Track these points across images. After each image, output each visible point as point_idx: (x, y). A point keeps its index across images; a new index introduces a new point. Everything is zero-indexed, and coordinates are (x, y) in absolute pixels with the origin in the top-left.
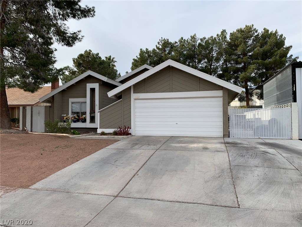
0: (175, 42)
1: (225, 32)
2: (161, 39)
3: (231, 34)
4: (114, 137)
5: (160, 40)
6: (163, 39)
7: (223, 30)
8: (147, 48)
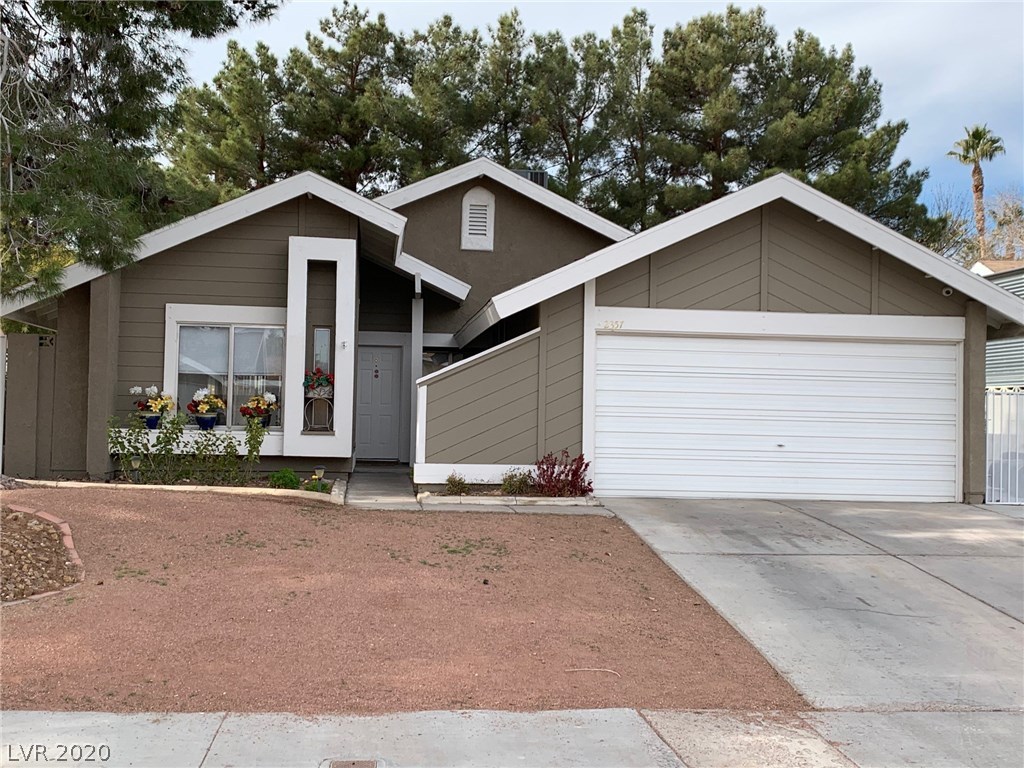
0: (416, 32)
1: (643, 22)
2: (341, 7)
3: (667, 33)
4: (532, 504)
5: (334, 10)
6: (350, 9)
7: (634, 10)
8: (266, 43)
